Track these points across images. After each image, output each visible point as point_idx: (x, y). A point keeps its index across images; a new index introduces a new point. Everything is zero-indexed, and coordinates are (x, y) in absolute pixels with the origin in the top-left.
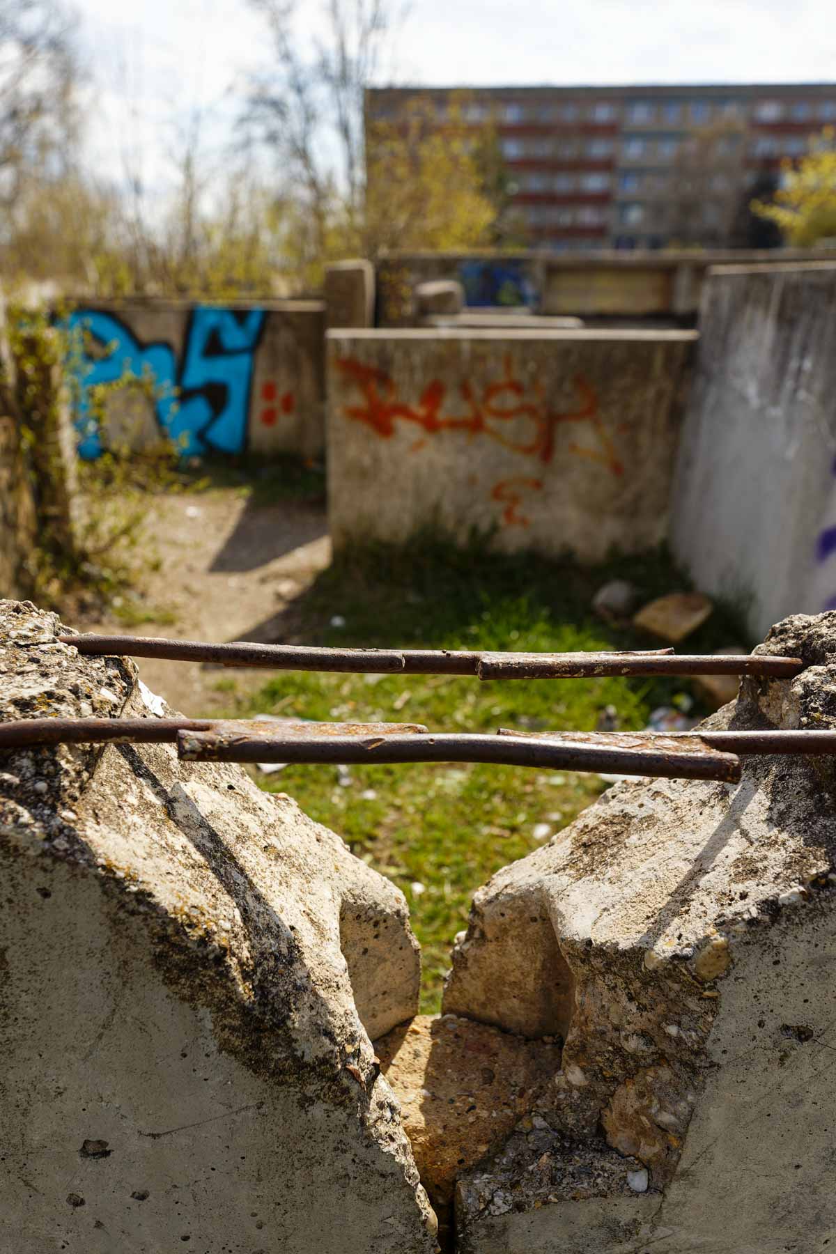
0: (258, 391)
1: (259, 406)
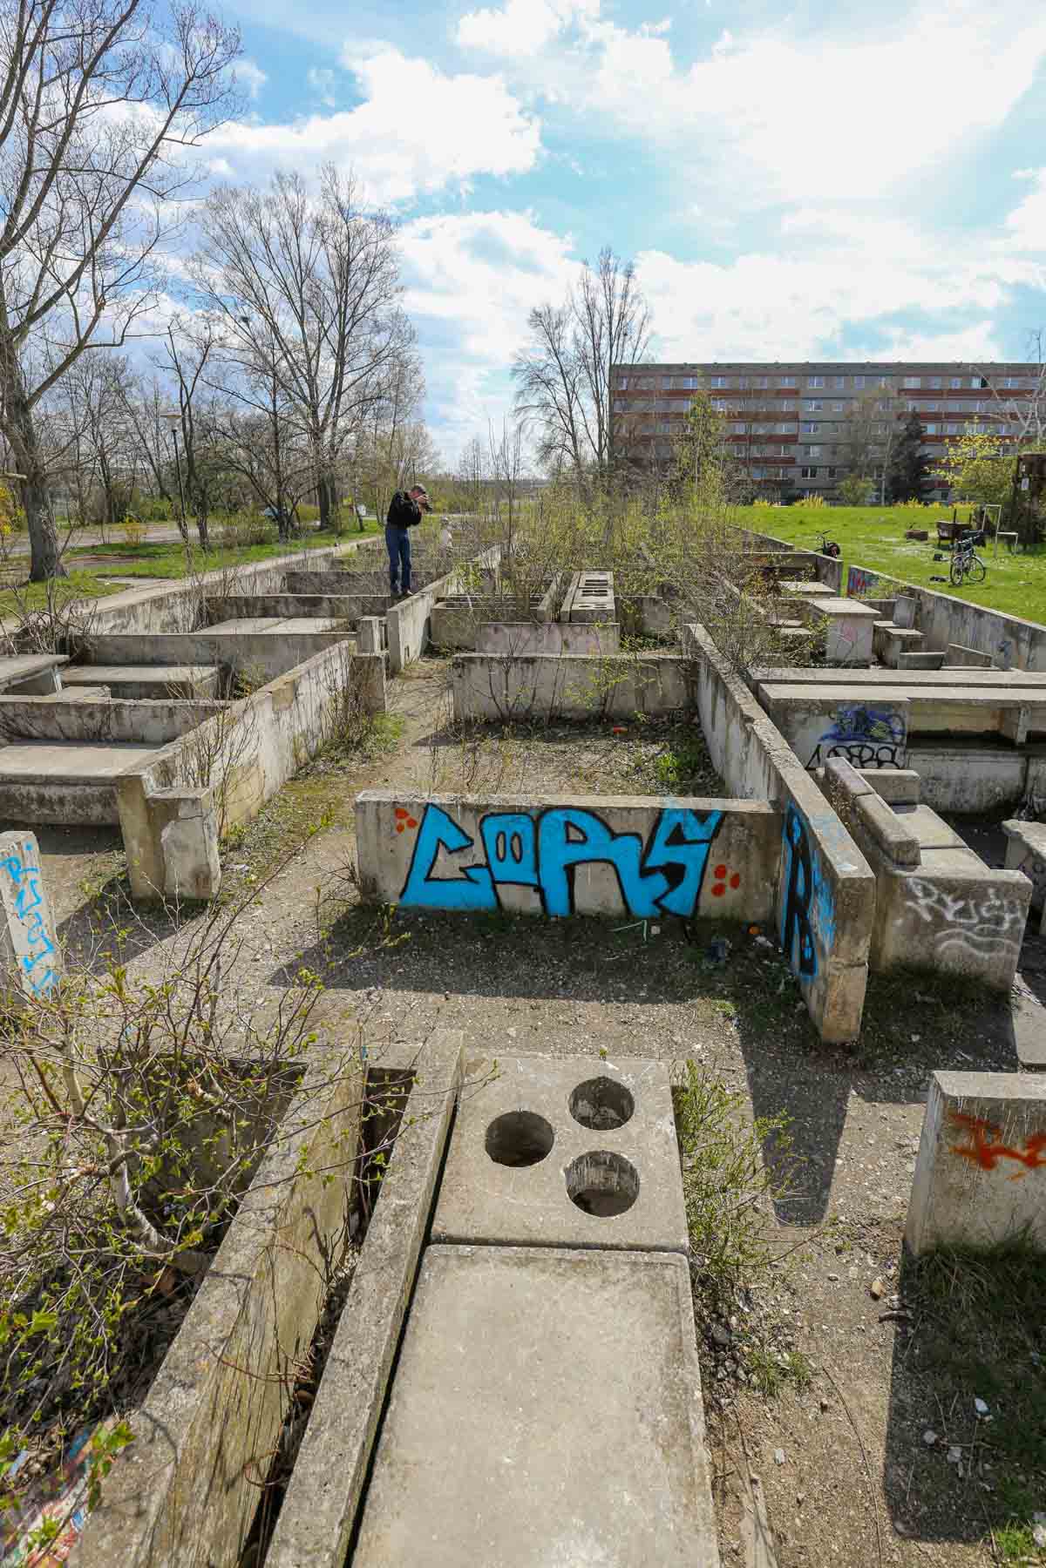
0: (710, 870)
1: (711, 881)
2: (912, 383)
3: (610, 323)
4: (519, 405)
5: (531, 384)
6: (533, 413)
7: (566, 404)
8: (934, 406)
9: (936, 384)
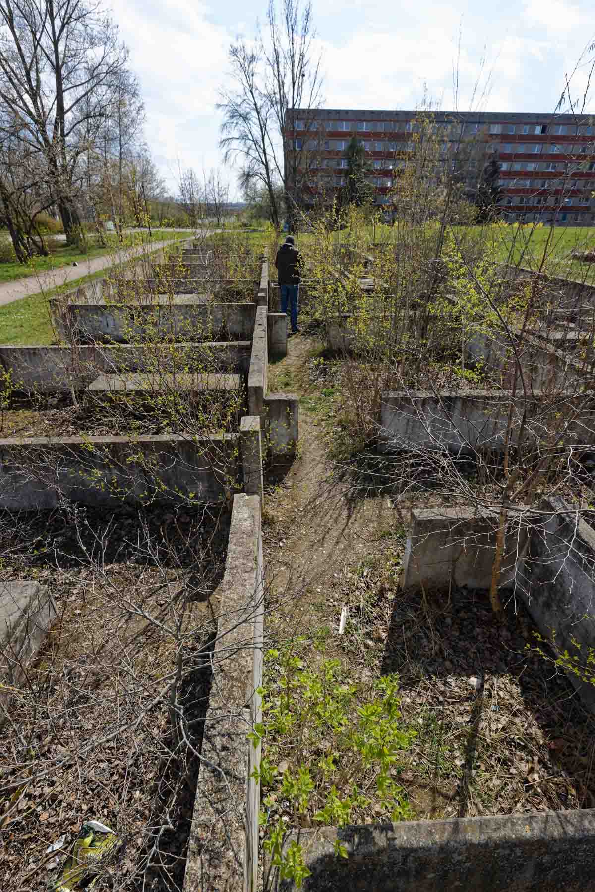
2: (496, 129)
3: (293, 63)
4: (224, 137)
5: (232, 117)
6: (235, 144)
7: (260, 139)
8: (508, 149)
9: (513, 131)
